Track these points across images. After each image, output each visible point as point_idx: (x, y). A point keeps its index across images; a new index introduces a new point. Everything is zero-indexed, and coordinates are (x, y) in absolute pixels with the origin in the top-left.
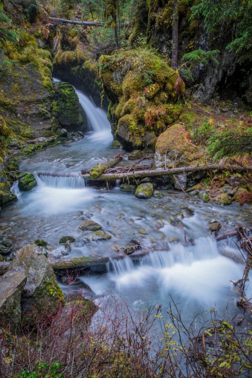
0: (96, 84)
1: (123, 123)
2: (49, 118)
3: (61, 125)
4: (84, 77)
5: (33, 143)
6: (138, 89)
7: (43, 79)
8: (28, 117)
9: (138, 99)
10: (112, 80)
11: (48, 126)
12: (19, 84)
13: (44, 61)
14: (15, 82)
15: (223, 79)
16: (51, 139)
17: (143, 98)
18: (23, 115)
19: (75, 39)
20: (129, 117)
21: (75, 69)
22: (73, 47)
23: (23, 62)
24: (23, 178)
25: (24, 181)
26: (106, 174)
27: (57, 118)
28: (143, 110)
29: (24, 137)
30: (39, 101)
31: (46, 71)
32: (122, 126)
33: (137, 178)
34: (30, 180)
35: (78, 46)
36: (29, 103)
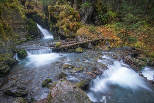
0: (43, 21)
1: (61, 28)
2: (26, 31)
3: (31, 34)
4: (38, 18)
5: (20, 40)
6: (66, 17)
7: (22, 16)
8: (16, 30)
9: (66, 20)
10: (54, 14)
11: (26, 34)
12: (11, 16)
13: (22, 9)
14: (9, 15)
15: (89, 17)
16: (27, 39)
17: (68, 20)
18: (14, 29)
19: (33, 5)
20: (64, 26)
21: (34, 16)
22: (32, 8)
23: (12, 7)
24: (20, 51)
25: (21, 53)
26: (61, 46)
27: (29, 31)
28: (68, 24)
29: (15, 38)
30: (20, 24)
31: (23, 13)
32: (61, 30)
33: (75, 46)
34: (24, 52)
35: (34, 8)
36: (16, 24)
